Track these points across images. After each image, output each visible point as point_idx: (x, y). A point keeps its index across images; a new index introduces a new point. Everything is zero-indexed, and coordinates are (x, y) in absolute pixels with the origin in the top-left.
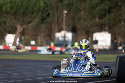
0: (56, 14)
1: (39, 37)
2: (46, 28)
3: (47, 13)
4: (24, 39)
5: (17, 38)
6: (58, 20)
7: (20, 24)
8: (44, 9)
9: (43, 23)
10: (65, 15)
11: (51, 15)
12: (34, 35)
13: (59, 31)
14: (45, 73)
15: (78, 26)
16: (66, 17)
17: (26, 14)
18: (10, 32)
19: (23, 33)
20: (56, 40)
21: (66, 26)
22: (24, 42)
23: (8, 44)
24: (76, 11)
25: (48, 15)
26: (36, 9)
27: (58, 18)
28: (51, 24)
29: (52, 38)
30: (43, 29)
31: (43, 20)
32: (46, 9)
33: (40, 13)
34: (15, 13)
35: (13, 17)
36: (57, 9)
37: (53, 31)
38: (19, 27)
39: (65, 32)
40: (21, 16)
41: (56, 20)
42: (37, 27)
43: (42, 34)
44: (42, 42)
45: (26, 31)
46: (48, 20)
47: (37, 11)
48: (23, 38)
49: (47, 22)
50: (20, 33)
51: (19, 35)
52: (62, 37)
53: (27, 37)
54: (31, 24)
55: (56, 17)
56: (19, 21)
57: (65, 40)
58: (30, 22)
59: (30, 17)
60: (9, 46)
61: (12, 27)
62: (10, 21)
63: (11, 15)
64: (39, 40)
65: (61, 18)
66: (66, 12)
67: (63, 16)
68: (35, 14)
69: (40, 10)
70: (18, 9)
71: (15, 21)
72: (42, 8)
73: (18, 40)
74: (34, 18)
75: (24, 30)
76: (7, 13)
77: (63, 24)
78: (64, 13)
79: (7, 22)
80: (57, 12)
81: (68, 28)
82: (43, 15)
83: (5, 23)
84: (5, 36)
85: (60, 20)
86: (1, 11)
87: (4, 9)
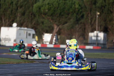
0: (89, 15)
1: (74, 37)
2: (80, 28)
3: (81, 14)
5: (53, 37)
6: (91, 21)
7: (56, 25)
8: (79, 10)
9: (77, 23)
10: (97, 17)
11: (85, 16)
12: (69, 35)
13: (92, 31)
15: (110, 27)
16: (98, 18)
17: (62, 15)
18: (47, 32)
19: (59, 33)
20: (89, 39)
21: (98, 26)
22: (59, 40)
23: (46, 42)
24: (108, 13)
25: (83, 16)
26: (71, 10)
27: (92, 19)
28: (85, 25)
29: (86, 37)
30: (78, 29)
31: (78, 20)
32: (81, 10)
33: (75, 15)
34: (52, 14)
35: (50, 18)
36: (91, 11)
37: (86, 31)
38: (55, 27)
39: (98, 32)
40: (57, 17)
41: (90, 21)
42: (72, 27)
43: (77, 34)
45: (62, 31)
46: (82, 21)
47: (72, 12)
48: (59, 37)
49: (81, 23)
50: (57, 33)
51: (56, 34)
52: (94, 36)
53: (63, 36)
54: (66, 25)
55: (90, 18)
56: (55, 22)
57: (97, 40)
58: (66, 23)
59: (66, 18)
60: (46, 45)
61: (49, 27)
62: (47, 21)
63: (48, 16)
65: (94, 19)
66: (99, 13)
67: (96, 17)
68: (70, 15)
69: (75, 12)
70: (55, 11)
71: (52, 21)
72: (77, 10)
73: (54, 39)
74: (70, 19)
75: (60, 29)
76: (45, 14)
77: (96, 24)
78: (97, 15)
79: (45, 22)
80: (91, 13)
81: (100, 29)
82: (78, 16)
83: (43, 23)
84: (43, 35)
85: (93, 21)
86: (39, 12)
87: (42, 10)
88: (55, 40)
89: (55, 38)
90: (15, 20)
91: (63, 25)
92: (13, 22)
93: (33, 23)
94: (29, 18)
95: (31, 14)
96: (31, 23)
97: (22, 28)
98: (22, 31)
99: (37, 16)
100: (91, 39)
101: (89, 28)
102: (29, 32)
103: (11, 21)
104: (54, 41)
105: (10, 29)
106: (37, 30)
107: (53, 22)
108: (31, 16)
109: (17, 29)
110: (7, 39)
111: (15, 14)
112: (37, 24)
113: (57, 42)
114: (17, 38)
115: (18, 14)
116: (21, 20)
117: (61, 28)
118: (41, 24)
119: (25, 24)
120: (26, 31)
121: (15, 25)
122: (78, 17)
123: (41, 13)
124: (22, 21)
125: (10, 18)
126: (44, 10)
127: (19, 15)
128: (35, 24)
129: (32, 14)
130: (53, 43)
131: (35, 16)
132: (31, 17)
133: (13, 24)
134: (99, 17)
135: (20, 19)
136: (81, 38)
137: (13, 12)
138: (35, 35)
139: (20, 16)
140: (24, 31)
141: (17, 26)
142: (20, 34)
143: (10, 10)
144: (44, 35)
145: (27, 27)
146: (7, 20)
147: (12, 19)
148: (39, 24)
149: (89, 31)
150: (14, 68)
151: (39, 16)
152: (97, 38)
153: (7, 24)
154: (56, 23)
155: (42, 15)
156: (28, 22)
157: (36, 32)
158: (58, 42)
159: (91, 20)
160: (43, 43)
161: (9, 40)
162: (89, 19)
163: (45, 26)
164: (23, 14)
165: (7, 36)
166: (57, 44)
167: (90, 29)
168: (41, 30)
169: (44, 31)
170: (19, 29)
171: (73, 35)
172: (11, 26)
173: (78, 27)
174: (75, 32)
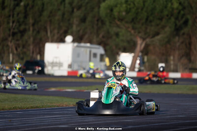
1: (172, 58)
2: (182, 43)
3: (184, 19)
4: (148, 60)
5: (136, 60)
7: (141, 37)
8: (179, 13)
9: (177, 35)
11: (190, 22)
12: (163, 54)
14: (181, 115)
17: (151, 21)
18: (125, 51)
19: (145, 52)
22: (147, 64)
25: (186, 23)
26: (166, 13)
28: (190, 38)
29: (192, 58)
30: (178, 44)
31: (177, 30)
32: (182, 12)
33: (173, 19)
34: (133, 20)
35: (130, 26)
37: (193, 47)
38: (139, 41)
40: (142, 25)
42: (169, 42)
43: (177, 52)
44: (176, 65)
45: (151, 48)
46: (185, 30)
47: (167, 16)
48: (146, 59)
49: (184, 34)
50: (142, 52)
51: (140, 54)
53: (153, 57)
54: (158, 37)
56: (139, 32)
58: (157, 34)
59: (158, 25)
61: (129, 42)
62: (125, 32)
63: (127, 22)
64: (172, 62)
68: (164, 20)
69: (172, 15)
70: (137, 14)
71: (132, 32)
72: (176, 12)
73: (138, 62)
74: (163, 27)
75: (147, 46)
76: (121, 20)
79: (120, 34)
82: (177, 22)
83: (117, 35)
84: (118, 56)
86: (111, 16)
87: (115, 13)
88: (140, 64)
89: (140, 60)
90: (69, 31)
91: (153, 36)
92: (66, 34)
93: (101, 36)
94: (93, 27)
95: (96, 19)
96: (98, 35)
97: (82, 44)
98: (83, 49)
99: (108, 23)
102: (94, 51)
103: (61, 32)
104: (137, 66)
105: (62, 45)
106: (108, 47)
107: (135, 32)
108: (96, 22)
109: (73, 46)
110: (56, 63)
111: (69, 20)
112: (108, 36)
113: (142, 68)
114: (74, 61)
117: (148, 43)
118: (114, 37)
119: (86, 36)
120: (88, 50)
121: (69, 39)
122: (179, 24)
123: (115, 18)
124: (81, 31)
125: (60, 28)
126: (119, 12)
127: (75, 21)
128: (103, 37)
129: (98, 20)
130: (137, 70)
131: (103, 23)
132: (97, 24)
133: (65, 37)
135: (78, 29)
136: (184, 60)
137: (66, 16)
138: (105, 56)
139: (77, 23)
140: (85, 49)
141: (74, 41)
142: (78, 55)
143: (60, 13)
144: (119, 55)
145: (91, 42)
146: (56, 31)
147: (64, 28)
148: (111, 37)
151: (110, 23)
153: (55, 37)
154: (140, 35)
155: (116, 21)
156: (91, 33)
157: (106, 50)
158: (145, 67)
161: (60, 65)
163: (122, 41)
164: (83, 20)
165: (56, 58)
166: (143, 71)
168: (114, 47)
169: (120, 49)
170: (77, 46)
171: (170, 55)
172: (62, 40)
173: (178, 41)
174: (174, 50)
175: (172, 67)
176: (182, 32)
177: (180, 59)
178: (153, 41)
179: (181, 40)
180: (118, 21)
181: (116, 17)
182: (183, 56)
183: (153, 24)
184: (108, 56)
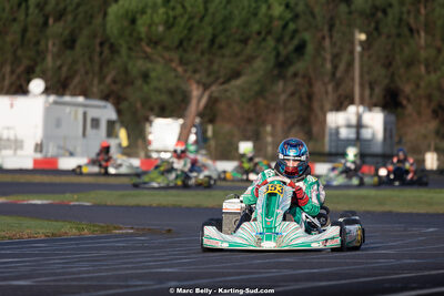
0: (327, 43)
1: (269, 128)
2: (292, 94)
3: (296, 42)
4: (214, 132)
5: (190, 132)
6: (335, 67)
7: (198, 82)
8: (285, 26)
9: (281, 76)
10: (358, 49)
11: (310, 48)
12: (250, 120)
13: (340, 106)
15: (407, 89)
16: (362, 55)
17: (221, 47)
18: (164, 112)
19: (209, 115)
20: (327, 139)
21: (362, 85)
22: (212, 143)
23: (158, 152)
24: (399, 35)
25: (300, 49)
26: (255, 27)
27: (336, 56)
28: (311, 85)
29: (315, 129)
30: (283, 97)
31: (281, 65)
32: (292, 26)
33: (271, 42)
34: (181, 43)
35: (175, 56)
36: (331, 27)
37: (316, 105)
38: (195, 92)
39: (361, 109)
40: (203, 53)
41: (329, 66)
42: (261, 93)
43: (281, 116)
45: (222, 106)
46: (300, 66)
47: (259, 33)
48: (209, 132)
49: (295, 75)
50: (201, 115)
51: (198, 120)
52: (349, 126)
53: (227, 127)
54: (238, 82)
55: (328, 57)
56: (195, 71)
57: (358, 138)
58: (236, 74)
59: (237, 55)
61: (171, 93)
62: (162, 69)
63: (167, 48)
64: (269, 139)
65: (345, 58)
66: (363, 37)
67: (352, 52)
68: (251, 42)
69: (269, 33)
70: (190, 29)
71: (180, 69)
72: (278, 24)
73: (193, 138)
74: (250, 59)
75: (213, 102)
76: (154, 42)
77: (353, 79)
78: (357, 43)
79: (153, 75)
80: (331, 37)
81: (371, 95)
82: (281, 48)
83: (145, 76)
84: (147, 125)
85: (342, 67)
86: (131, 35)
87: (142, 28)
89: (196, 134)
90: (38, 69)
91: (227, 80)
92: (29, 74)
93: (108, 80)
94: (91, 59)
95: (98, 41)
96: (102, 80)
97: (67, 99)
98: (68, 109)
99: (124, 51)
100: (334, 138)
101: (327, 93)
102: (92, 113)
103: (20, 70)
105: (20, 100)
106: (124, 105)
107: (186, 71)
108: (98, 49)
109: (46, 102)
110: (9, 140)
111: (38, 43)
112: (125, 79)
114: (47, 136)
115: (50, 44)
116: (60, 68)
117: (216, 95)
118: (139, 82)
119: (76, 80)
120: (81, 111)
121: (37, 85)
122: (284, 52)
123: (140, 40)
124: (65, 69)
125: (16, 61)
126: (150, 26)
127: (52, 46)
128: (114, 82)
129: (102, 44)
131: (114, 49)
132: (101, 53)
133: (29, 81)
134: (363, 48)
135: (58, 63)
137: (29, 34)
138: (117, 126)
139: (55, 50)
140: (73, 109)
141: (47, 91)
142: (58, 124)
143: (16, 27)
144: (151, 122)
145: (86, 94)
146: (7, 69)
147: (26, 63)
148: (132, 83)
149: (328, 106)
150: (37, 255)
151: (130, 49)
152: (358, 133)
153: (7, 83)
154: (197, 76)
155: (143, 44)
156: (87, 73)
157: (119, 112)
158: (208, 149)
159: (332, 61)
160: (148, 157)
161: (17, 144)
162: (324, 59)
163: (156, 89)
164: (70, 43)
165: (8, 128)
167: (332, 97)
168: (139, 105)
169: (152, 109)
170: (55, 103)
171: (264, 124)
173: (284, 91)
174: (274, 111)
175: (270, 149)
176: (291, 70)
177: (287, 132)
178: (226, 91)
179: (291, 88)
180: (148, 45)
181: (143, 36)
182: (294, 124)
183: (227, 51)
184: (124, 124)
